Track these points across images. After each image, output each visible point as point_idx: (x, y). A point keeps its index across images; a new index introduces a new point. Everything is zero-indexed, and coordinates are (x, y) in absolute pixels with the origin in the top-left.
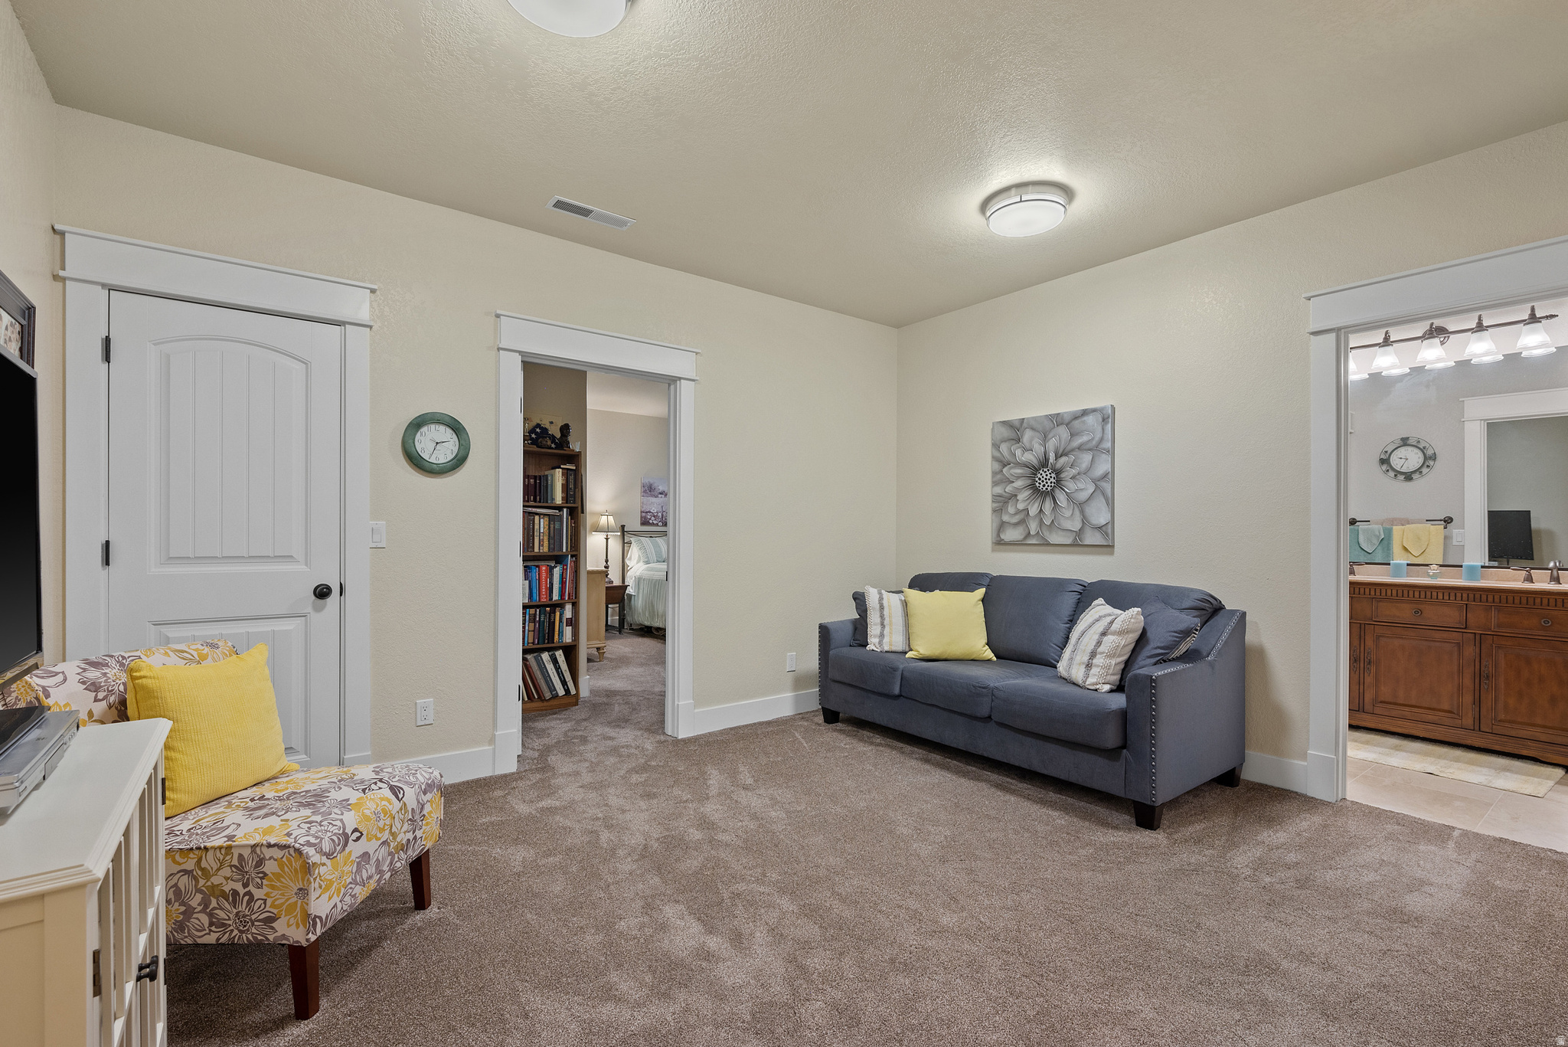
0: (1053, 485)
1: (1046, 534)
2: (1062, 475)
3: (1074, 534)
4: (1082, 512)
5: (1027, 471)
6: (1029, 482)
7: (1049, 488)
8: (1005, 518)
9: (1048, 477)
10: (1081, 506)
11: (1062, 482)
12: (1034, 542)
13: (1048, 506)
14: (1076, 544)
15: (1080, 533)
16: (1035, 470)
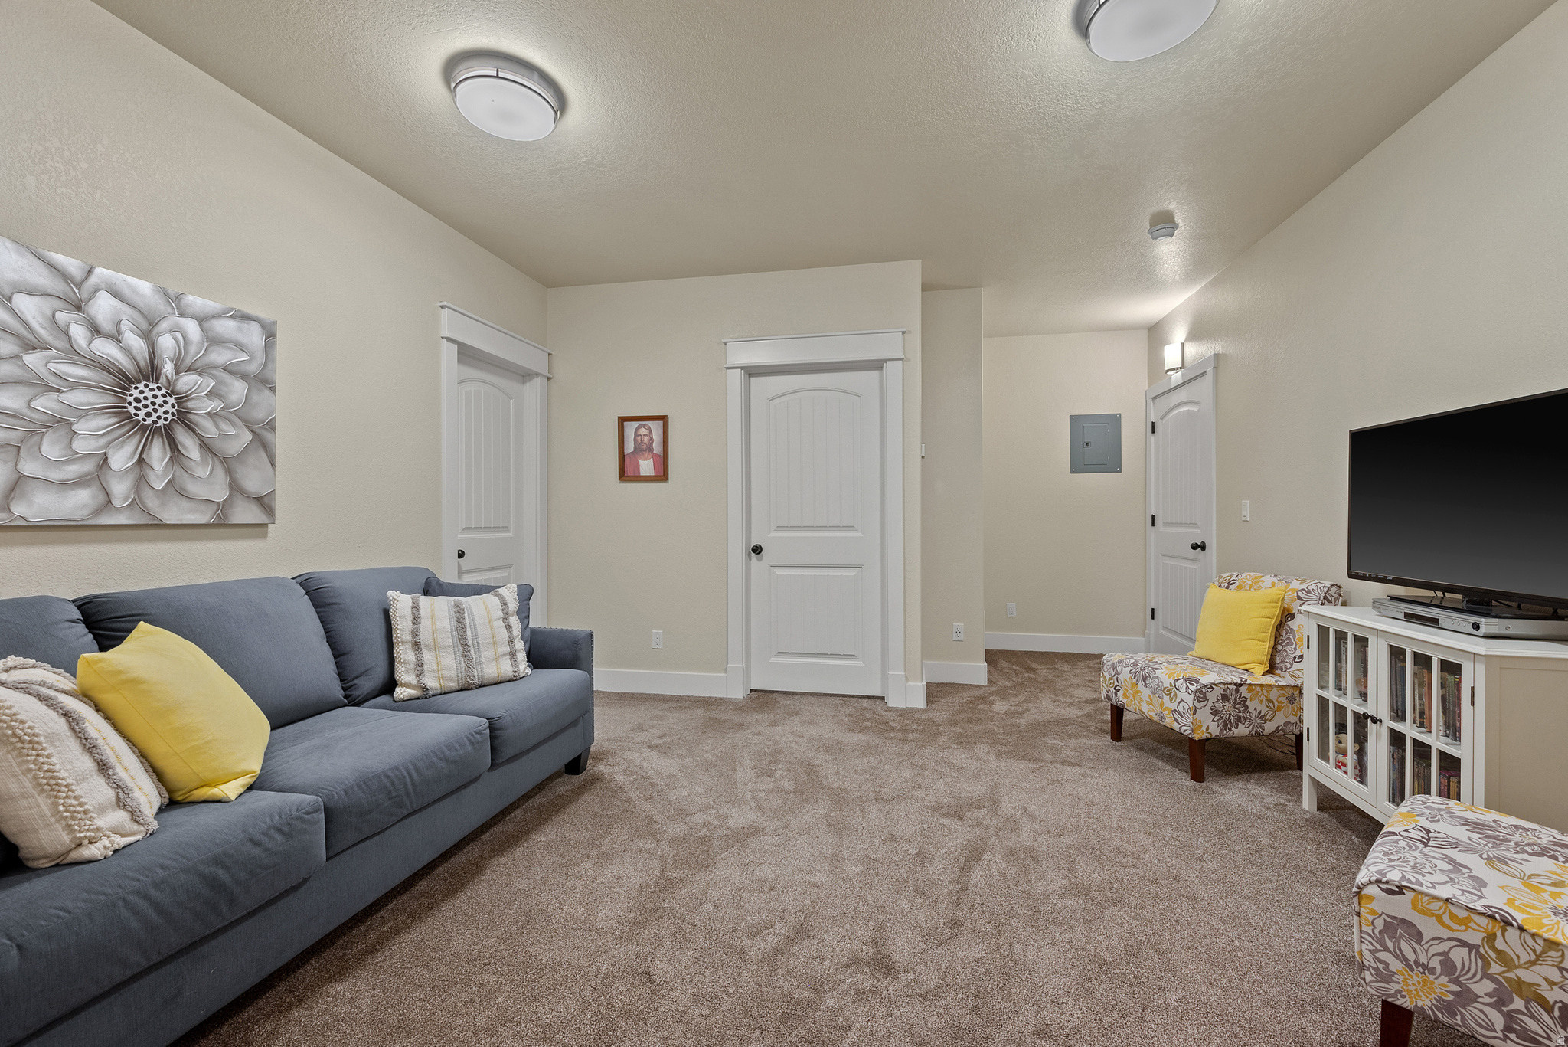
0: (170, 417)
1: (152, 502)
2: (190, 404)
3: (215, 507)
4: (229, 472)
5: (108, 380)
6: (108, 400)
7: (161, 423)
8: (29, 467)
9: (160, 400)
10: (228, 464)
11: (190, 416)
12: (122, 519)
13: (158, 454)
14: (221, 525)
15: (224, 507)
16: (125, 381)
